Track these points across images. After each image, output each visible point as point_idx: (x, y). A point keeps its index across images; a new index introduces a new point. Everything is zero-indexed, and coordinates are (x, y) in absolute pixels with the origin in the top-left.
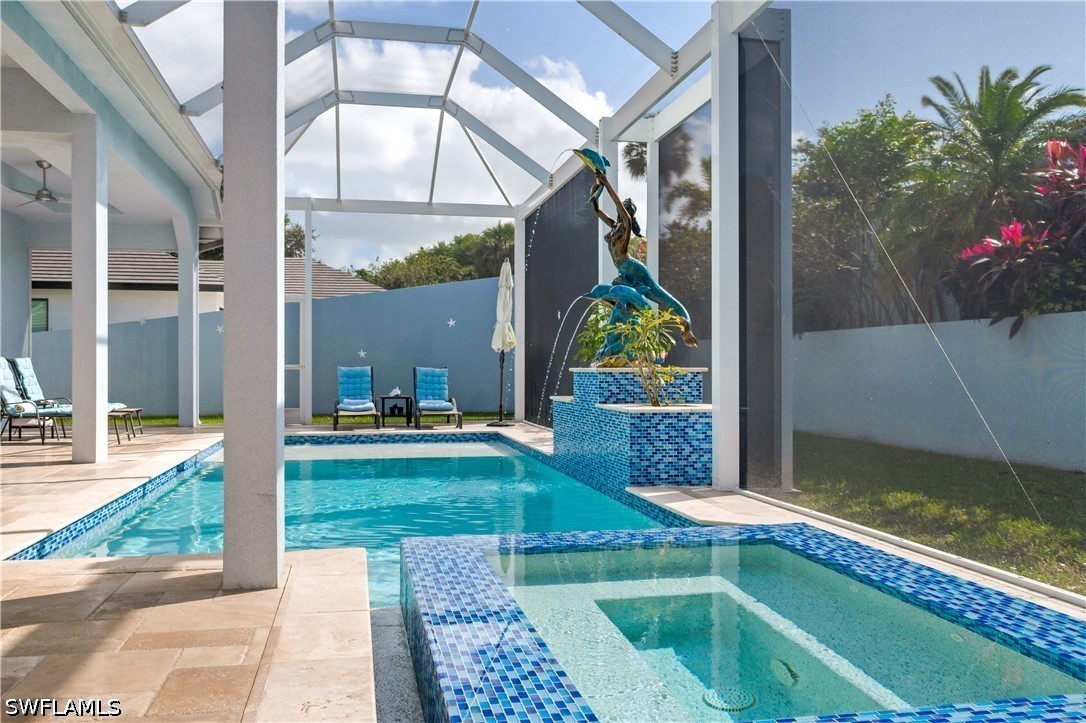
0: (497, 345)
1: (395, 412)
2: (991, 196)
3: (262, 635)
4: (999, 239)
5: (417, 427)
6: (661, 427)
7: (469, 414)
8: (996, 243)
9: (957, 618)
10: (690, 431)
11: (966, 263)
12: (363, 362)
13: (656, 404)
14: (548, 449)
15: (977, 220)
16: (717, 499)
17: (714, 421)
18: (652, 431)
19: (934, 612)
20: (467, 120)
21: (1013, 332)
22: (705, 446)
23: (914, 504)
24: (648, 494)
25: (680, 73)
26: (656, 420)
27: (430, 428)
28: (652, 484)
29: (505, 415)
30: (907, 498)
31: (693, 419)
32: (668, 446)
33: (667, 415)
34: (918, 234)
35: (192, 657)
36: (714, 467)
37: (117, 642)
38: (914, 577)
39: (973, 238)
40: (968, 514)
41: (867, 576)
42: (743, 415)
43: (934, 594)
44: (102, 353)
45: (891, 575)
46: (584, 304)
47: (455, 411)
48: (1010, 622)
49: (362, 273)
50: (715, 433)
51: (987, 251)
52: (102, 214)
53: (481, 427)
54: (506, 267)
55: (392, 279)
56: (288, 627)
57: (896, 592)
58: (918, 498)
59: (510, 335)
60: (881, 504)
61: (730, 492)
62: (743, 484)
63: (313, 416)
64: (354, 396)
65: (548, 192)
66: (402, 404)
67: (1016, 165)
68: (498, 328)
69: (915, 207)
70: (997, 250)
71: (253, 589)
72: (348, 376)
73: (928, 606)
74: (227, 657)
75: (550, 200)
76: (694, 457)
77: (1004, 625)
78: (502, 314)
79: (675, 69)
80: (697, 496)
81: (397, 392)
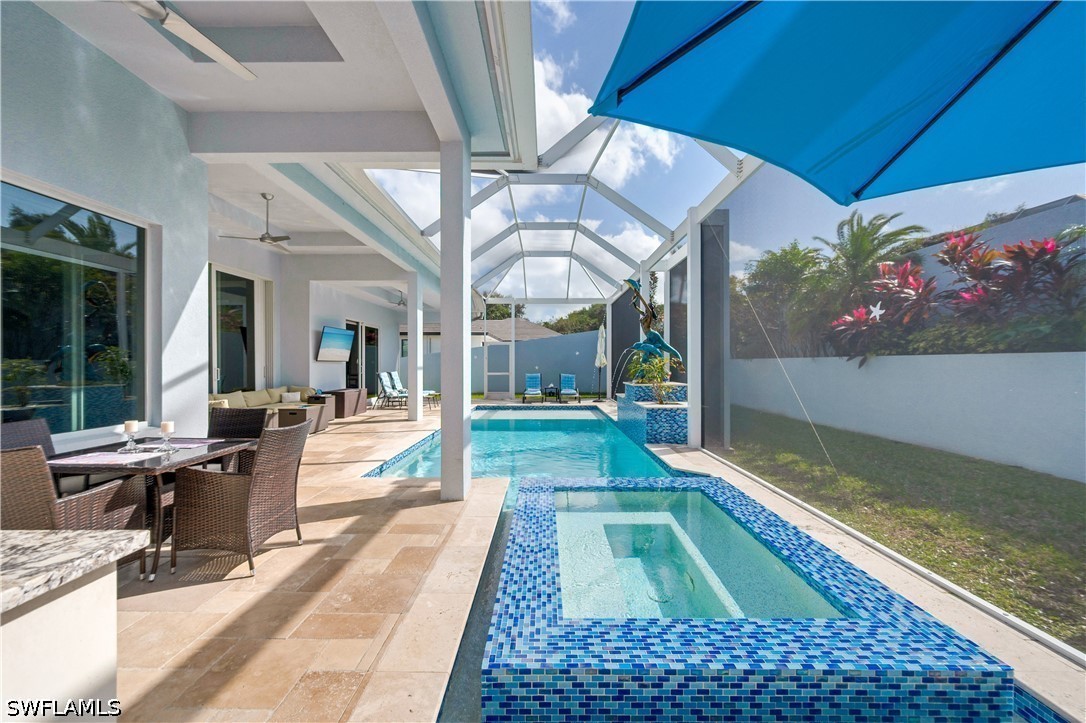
0: (597, 364)
1: (551, 394)
2: (851, 291)
3: (447, 528)
4: (852, 317)
5: (560, 402)
6: (662, 415)
7: (584, 394)
8: (849, 318)
9: (777, 553)
10: (677, 417)
11: (834, 328)
12: (536, 372)
13: (661, 403)
14: (615, 418)
15: (842, 305)
16: (687, 454)
17: (688, 412)
18: (658, 417)
19: (767, 547)
20: (583, 261)
21: (861, 364)
22: (684, 425)
23: (793, 462)
24: (654, 449)
25: (675, 242)
26: (660, 412)
27: (566, 402)
28: (658, 443)
29: (601, 395)
30: (790, 457)
31: (678, 412)
32: (666, 425)
33: (665, 410)
34: (809, 312)
35: (413, 540)
36: (688, 434)
37: (387, 529)
38: (764, 521)
39: (838, 315)
40: (821, 471)
41: (739, 518)
42: (703, 409)
43: (770, 534)
44: (420, 374)
45: (752, 518)
46: (629, 352)
47: (577, 395)
48: (805, 559)
49: (546, 325)
50: (689, 418)
51: (845, 322)
52: (420, 314)
53: (589, 402)
54: (602, 327)
55: (559, 327)
56: (460, 524)
57: (750, 531)
58: (798, 458)
59: (603, 359)
60: (775, 460)
61: (696, 450)
62: (703, 446)
63: (516, 394)
64: (533, 387)
65: (620, 293)
66: (554, 391)
67: (866, 276)
68: (598, 356)
69: (808, 299)
70: (852, 323)
71: (453, 501)
72: (531, 378)
73: (765, 543)
74: (429, 541)
75: (621, 296)
76: (679, 430)
77: (801, 562)
78: (600, 349)
79: (673, 240)
80: (678, 452)
81: (552, 385)
